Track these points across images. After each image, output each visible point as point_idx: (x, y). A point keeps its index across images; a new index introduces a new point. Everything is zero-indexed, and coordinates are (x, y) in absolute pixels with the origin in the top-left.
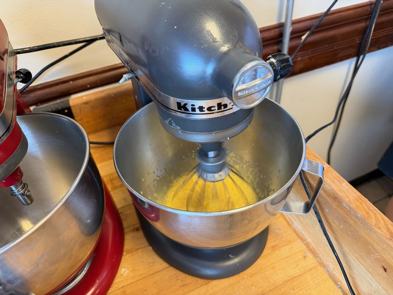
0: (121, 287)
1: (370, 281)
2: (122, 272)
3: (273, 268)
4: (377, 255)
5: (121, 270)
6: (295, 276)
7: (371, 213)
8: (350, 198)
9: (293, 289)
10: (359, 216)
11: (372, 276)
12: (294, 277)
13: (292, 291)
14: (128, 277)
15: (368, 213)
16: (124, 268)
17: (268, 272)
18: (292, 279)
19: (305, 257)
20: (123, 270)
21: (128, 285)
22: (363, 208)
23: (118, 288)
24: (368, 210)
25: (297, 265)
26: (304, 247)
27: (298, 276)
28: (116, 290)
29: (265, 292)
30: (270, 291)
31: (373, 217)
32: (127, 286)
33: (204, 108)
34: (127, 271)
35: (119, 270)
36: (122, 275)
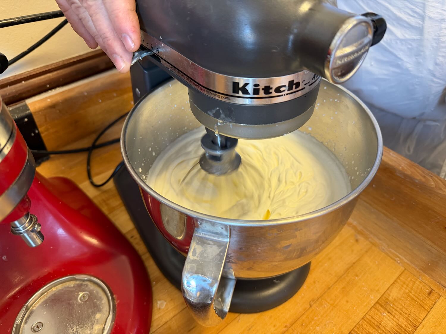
0: (164, 323)
1: (430, 247)
2: (158, 305)
3: (330, 259)
4: (438, 218)
5: (157, 303)
6: (354, 261)
7: (427, 177)
8: (402, 166)
9: (357, 276)
10: (416, 182)
11: (432, 242)
12: (354, 263)
13: (356, 278)
14: (169, 310)
15: (424, 177)
16: (160, 300)
17: (326, 265)
18: (352, 266)
19: (357, 241)
20: (159, 302)
21: (172, 318)
22: (419, 173)
23: (160, 326)
24: (423, 174)
25: (352, 251)
26: (352, 231)
27: (357, 261)
28: (159, 328)
29: (331, 286)
30: (334, 283)
31: (431, 179)
32: (170, 320)
33: (272, 88)
34: (165, 303)
35: (155, 304)
36: (160, 309)
